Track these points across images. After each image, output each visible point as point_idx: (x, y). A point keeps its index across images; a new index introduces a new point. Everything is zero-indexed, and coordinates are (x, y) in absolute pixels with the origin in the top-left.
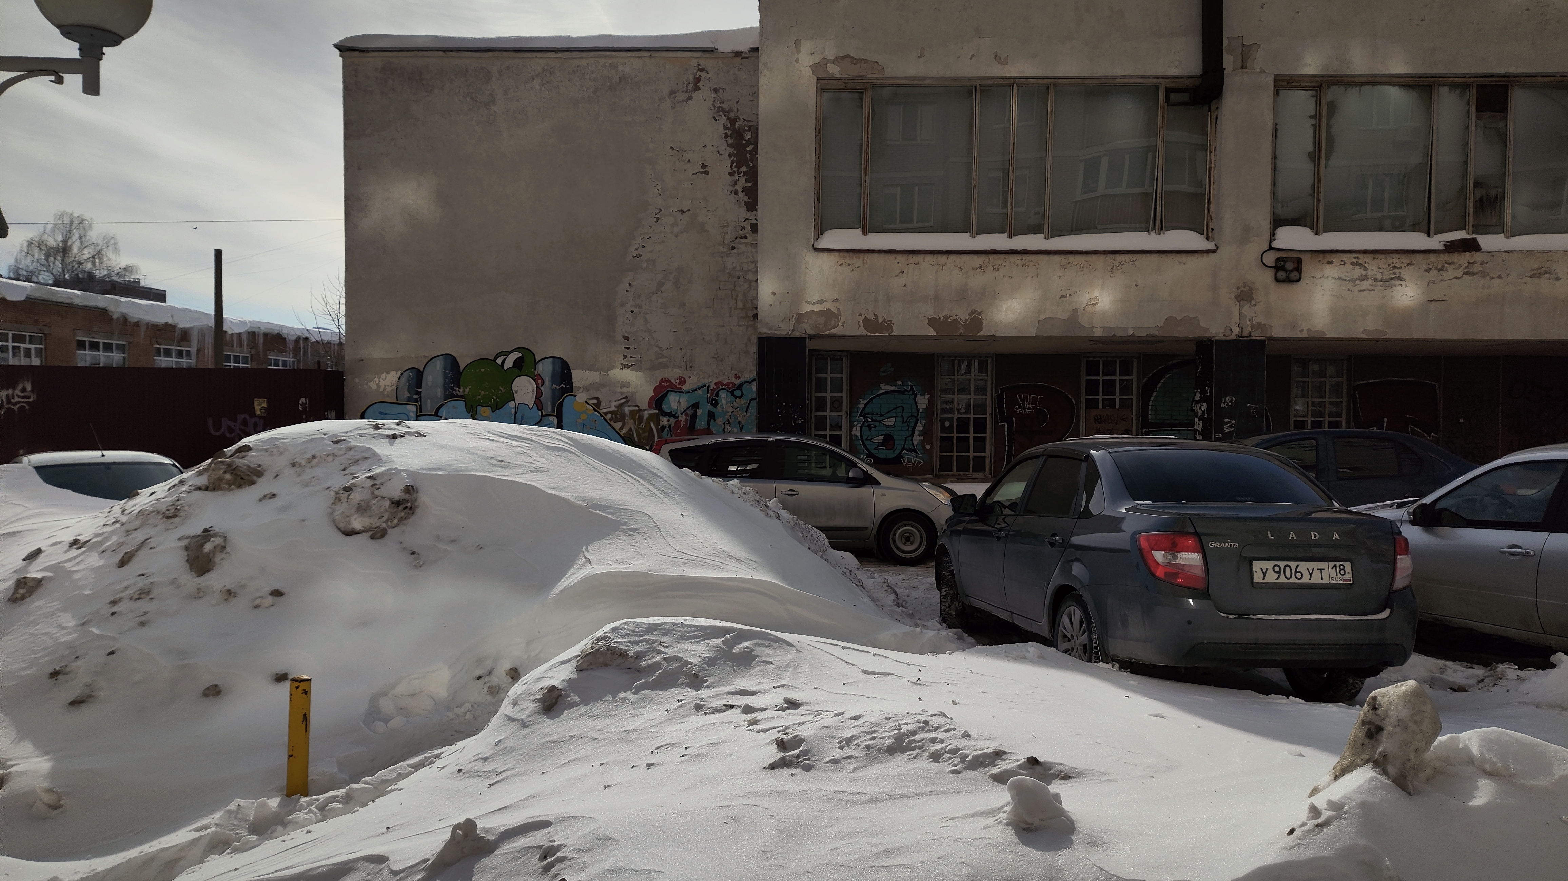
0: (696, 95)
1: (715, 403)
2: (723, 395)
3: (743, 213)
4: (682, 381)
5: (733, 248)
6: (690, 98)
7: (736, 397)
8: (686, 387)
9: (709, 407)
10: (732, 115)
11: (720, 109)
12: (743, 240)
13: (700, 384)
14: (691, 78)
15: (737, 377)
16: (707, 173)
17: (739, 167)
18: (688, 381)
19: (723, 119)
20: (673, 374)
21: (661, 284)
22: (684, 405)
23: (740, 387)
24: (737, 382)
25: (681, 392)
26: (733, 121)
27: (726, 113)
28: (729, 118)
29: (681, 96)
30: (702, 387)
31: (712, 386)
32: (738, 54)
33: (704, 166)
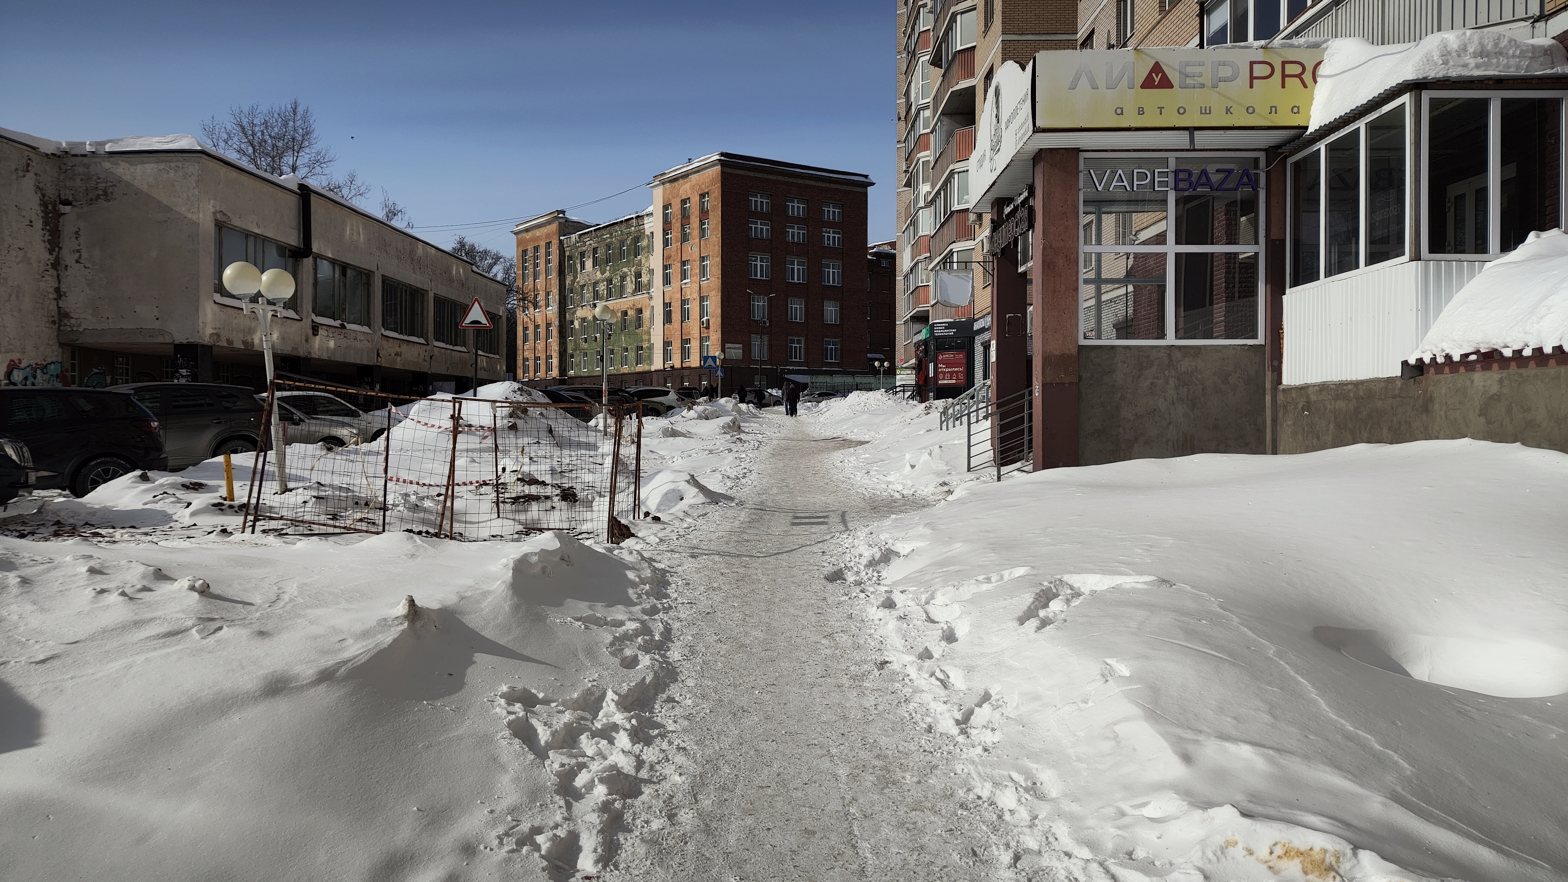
0: (27, 174)
1: (35, 377)
2: (39, 371)
3: (48, 256)
4: (20, 362)
5: (43, 277)
6: (24, 176)
7: (44, 374)
8: (22, 366)
9: (32, 380)
10: (43, 192)
11: (38, 187)
12: (47, 273)
13: (28, 364)
14: (25, 164)
15: (45, 361)
16: (32, 226)
17: (46, 226)
18: (23, 362)
19: (39, 195)
20: (15, 356)
21: (10, 295)
22: (21, 378)
23: (46, 367)
24: (45, 363)
25: (19, 368)
26: (44, 196)
27: (41, 190)
28: (42, 194)
29: (21, 174)
30: (28, 366)
31: (34, 366)
32: (47, 155)
33: (31, 222)
